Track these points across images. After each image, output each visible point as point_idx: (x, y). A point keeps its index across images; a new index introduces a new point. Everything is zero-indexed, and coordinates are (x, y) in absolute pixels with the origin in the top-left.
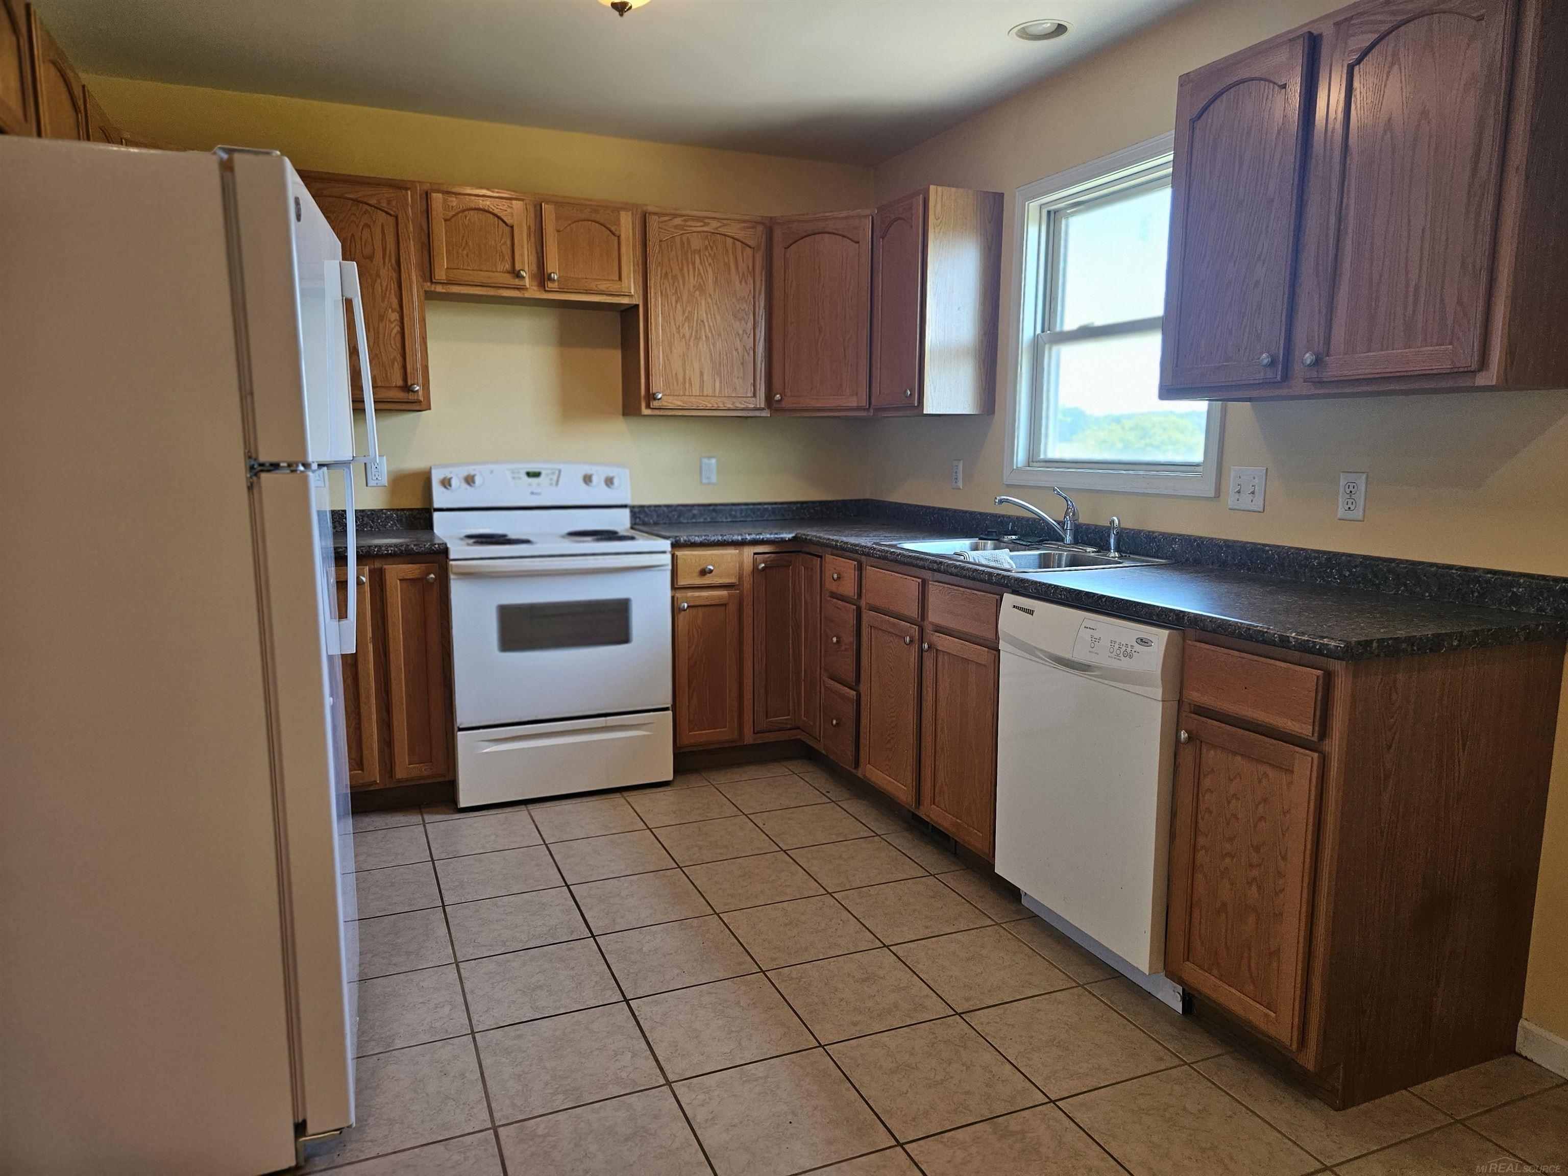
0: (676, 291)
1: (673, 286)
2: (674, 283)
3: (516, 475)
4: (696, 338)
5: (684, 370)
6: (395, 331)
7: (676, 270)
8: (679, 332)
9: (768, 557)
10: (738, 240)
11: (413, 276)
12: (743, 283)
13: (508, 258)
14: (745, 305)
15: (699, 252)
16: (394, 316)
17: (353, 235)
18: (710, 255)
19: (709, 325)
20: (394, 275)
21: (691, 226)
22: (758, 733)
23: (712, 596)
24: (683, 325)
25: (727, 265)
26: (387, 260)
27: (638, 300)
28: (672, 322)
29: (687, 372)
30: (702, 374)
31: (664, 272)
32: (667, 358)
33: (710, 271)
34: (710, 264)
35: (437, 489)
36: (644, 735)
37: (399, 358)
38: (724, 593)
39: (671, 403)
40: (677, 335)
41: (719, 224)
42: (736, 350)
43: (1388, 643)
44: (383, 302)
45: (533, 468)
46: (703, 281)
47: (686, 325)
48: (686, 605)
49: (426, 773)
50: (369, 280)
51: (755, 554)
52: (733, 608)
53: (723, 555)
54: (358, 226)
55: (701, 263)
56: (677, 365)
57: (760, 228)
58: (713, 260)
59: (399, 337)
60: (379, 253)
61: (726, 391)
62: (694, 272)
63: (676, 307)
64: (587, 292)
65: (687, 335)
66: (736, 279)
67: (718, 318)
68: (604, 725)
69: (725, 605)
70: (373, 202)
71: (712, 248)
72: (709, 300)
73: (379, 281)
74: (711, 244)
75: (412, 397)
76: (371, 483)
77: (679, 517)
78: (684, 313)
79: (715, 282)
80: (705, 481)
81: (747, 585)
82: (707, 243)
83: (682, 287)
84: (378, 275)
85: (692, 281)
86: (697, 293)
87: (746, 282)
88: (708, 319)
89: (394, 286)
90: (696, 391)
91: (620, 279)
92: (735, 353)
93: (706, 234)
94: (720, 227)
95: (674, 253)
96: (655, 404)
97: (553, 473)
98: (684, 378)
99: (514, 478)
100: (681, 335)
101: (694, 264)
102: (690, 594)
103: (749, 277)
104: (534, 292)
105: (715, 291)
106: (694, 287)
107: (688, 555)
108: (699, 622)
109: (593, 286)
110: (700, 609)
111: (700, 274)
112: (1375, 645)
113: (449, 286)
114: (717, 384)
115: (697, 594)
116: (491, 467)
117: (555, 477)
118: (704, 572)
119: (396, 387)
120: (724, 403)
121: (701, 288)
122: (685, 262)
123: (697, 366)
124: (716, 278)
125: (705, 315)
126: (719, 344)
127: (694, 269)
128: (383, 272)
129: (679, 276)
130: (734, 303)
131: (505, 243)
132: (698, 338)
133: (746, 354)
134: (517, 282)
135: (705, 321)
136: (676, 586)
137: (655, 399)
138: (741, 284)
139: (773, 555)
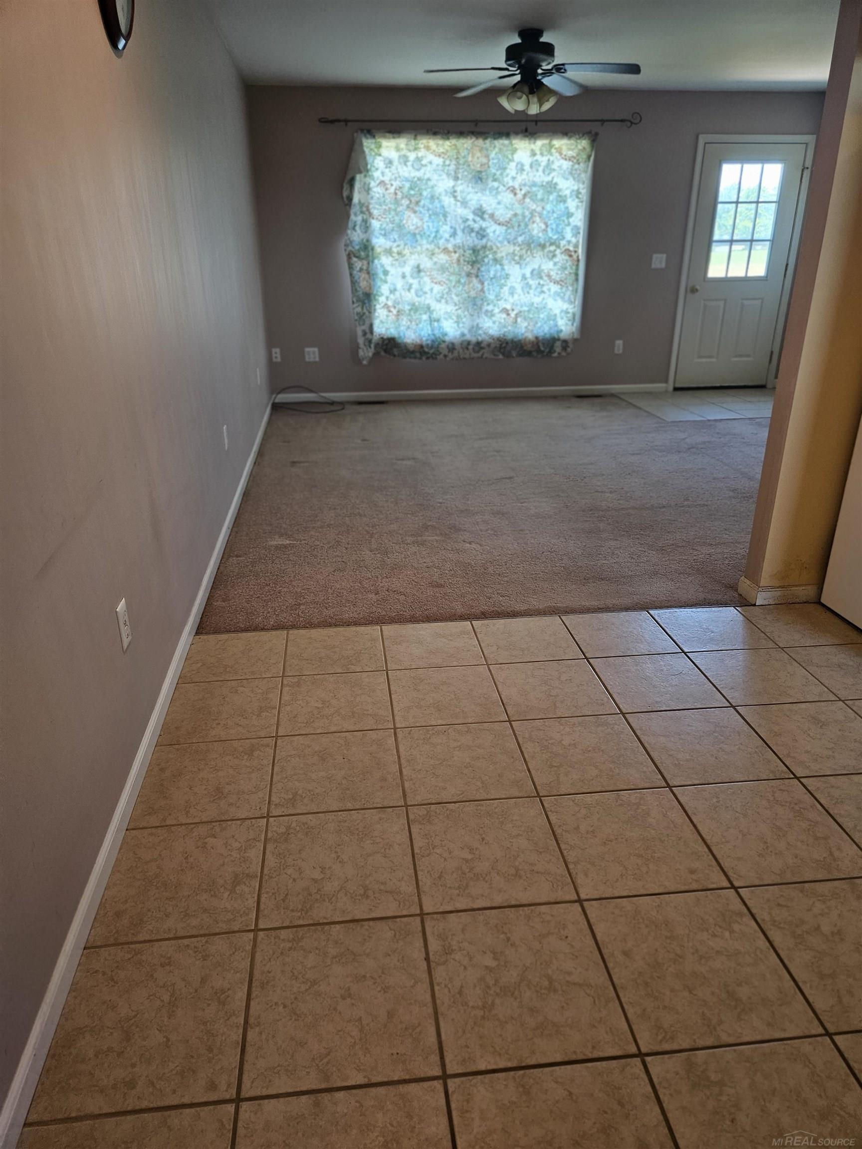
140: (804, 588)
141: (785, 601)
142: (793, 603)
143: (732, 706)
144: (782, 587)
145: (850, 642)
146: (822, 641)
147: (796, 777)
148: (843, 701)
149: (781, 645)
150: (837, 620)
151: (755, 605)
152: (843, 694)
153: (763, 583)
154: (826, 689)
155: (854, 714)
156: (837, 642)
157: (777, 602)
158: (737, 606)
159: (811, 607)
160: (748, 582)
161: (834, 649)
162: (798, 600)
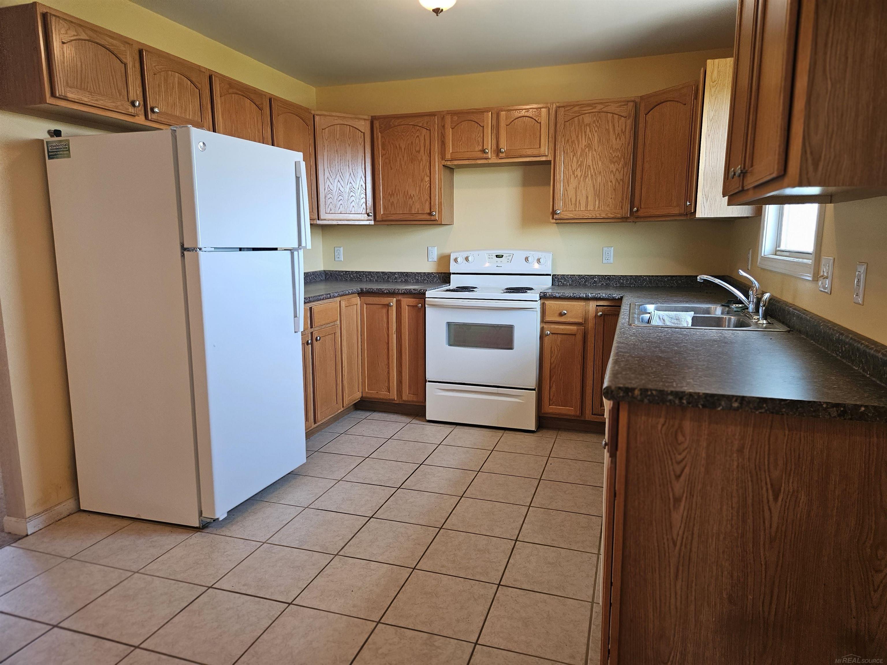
0: (574, 150)
1: (572, 147)
2: (572, 146)
3: (491, 257)
4: (585, 176)
5: (576, 196)
6: (428, 186)
7: (574, 137)
8: (574, 174)
9: (606, 308)
10: (616, 114)
11: (436, 157)
12: (618, 139)
13: (481, 144)
14: (619, 153)
15: (589, 125)
16: (427, 179)
17: (412, 142)
18: (596, 126)
19: (594, 169)
20: (429, 159)
21: (585, 110)
22: (595, 415)
23: (566, 329)
24: (577, 169)
25: (608, 131)
26: (426, 152)
27: (550, 158)
28: (570, 167)
29: (578, 197)
30: (587, 197)
31: (566, 139)
32: (566, 190)
33: (596, 135)
34: (596, 131)
35: (452, 262)
36: (519, 402)
37: (429, 200)
38: (574, 328)
39: (566, 216)
40: (572, 176)
41: (603, 106)
42: (611, 182)
43: (652, 393)
44: (423, 172)
45: (499, 253)
46: (591, 142)
47: (579, 169)
48: (549, 332)
49: (415, 400)
50: (418, 162)
51: (597, 306)
52: (579, 337)
53: (574, 305)
54: (414, 138)
55: (590, 131)
56: (571, 193)
57: (631, 104)
58: (598, 129)
59: (429, 188)
60: (422, 149)
61: (603, 207)
62: (585, 138)
63: (573, 159)
64: (521, 157)
65: (579, 175)
66: (613, 137)
67: (600, 163)
68: (496, 392)
69: (575, 335)
70: (420, 125)
71: (598, 122)
72: (595, 153)
73: (422, 162)
74: (598, 119)
75: (433, 218)
76: (430, 260)
77: (585, 282)
78: (578, 162)
79: (599, 141)
80: (604, 261)
81: (591, 324)
82: (595, 118)
83: (577, 146)
84: (422, 159)
85: (584, 143)
86: (587, 149)
87: (620, 139)
88: (593, 165)
89: (428, 164)
90: (583, 208)
91: (540, 147)
92: (610, 184)
93: (594, 113)
94: (604, 108)
95: (573, 127)
96: (556, 216)
97: (510, 256)
98: (576, 201)
99: (489, 258)
100: (575, 176)
101: (585, 132)
102: (553, 326)
103: (623, 136)
104: (494, 160)
105: (598, 147)
106: (585, 146)
107: (552, 303)
108: (559, 343)
109: (524, 152)
110: (559, 336)
111: (589, 138)
112: (637, 392)
113: (453, 161)
114: (597, 203)
115: (557, 326)
116: (478, 252)
117: (510, 258)
118: (561, 315)
119: (427, 213)
120: (600, 214)
121: (589, 146)
122: (580, 132)
123: (584, 192)
124: (600, 139)
125: (591, 162)
126: (599, 179)
127: (586, 135)
128: (424, 158)
129: (576, 142)
130: (611, 153)
131: (480, 136)
132: (586, 177)
133: (617, 183)
134: (485, 155)
135: (591, 166)
136: (544, 321)
137: (556, 214)
138: (616, 140)
139: (609, 308)
140: (64, 504)
141: (53, 521)
142: (59, 520)
143: (54, 626)
144: (46, 510)
145: (119, 528)
146: (99, 538)
147: (136, 647)
148: (137, 572)
149: (69, 556)
150: (101, 518)
151: (27, 535)
152: (135, 568)
153: (28, 514)
154: (121, 571)
155: (149, 577)
156: (109, 533)
157: (46, 525)
158: (11, 544)
159: (76, 517)
160: (13, 519)
161: (110, 539)
162: (62, 516)
